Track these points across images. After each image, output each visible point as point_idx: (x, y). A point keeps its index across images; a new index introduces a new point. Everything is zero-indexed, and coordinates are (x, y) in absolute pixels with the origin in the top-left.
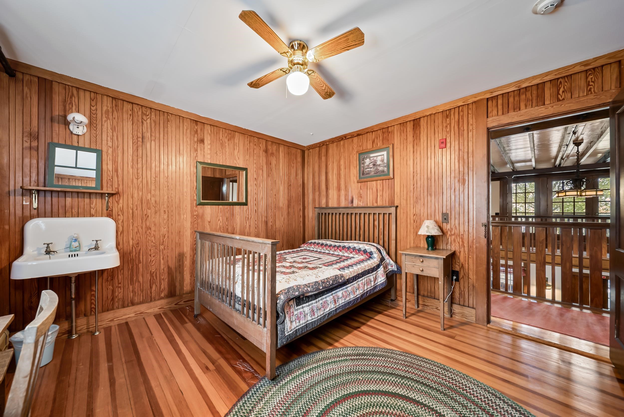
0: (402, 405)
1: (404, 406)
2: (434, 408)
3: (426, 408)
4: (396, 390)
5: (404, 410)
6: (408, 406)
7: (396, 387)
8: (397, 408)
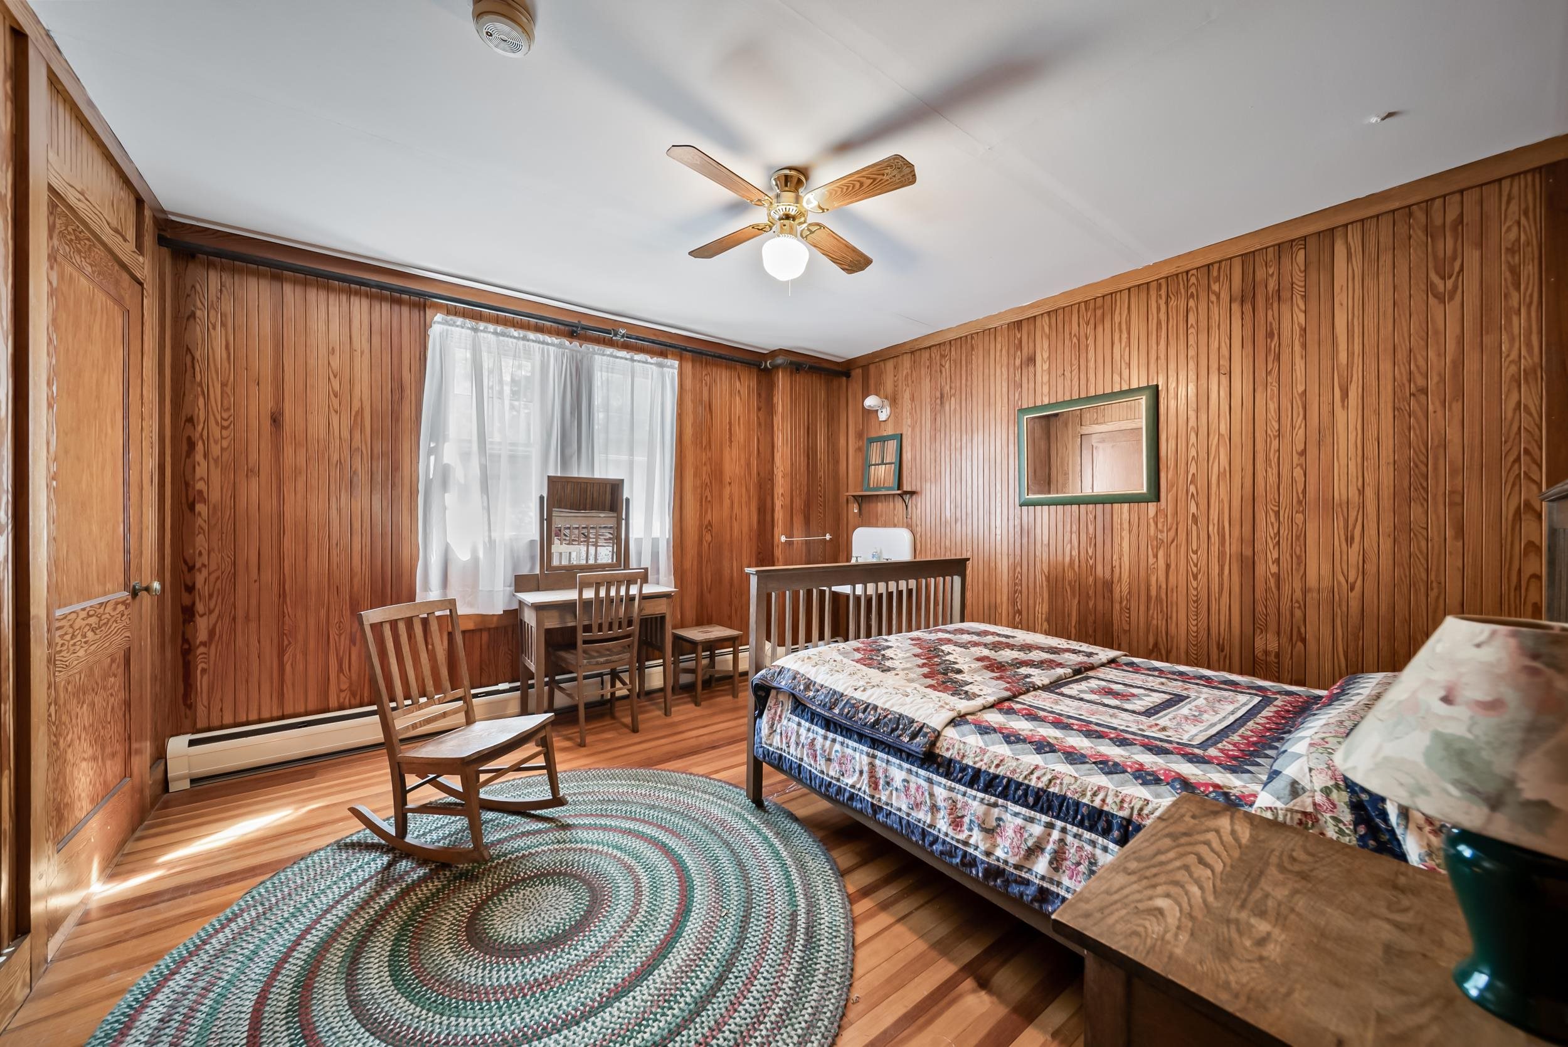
0: (627, 961)
1: (622, 962)
2: (588, 1022)
3: (596, 1004)
4: (669, 968)
5: (614, 959)
6: (620, 971)
7: (674, 972)
8: (625, 949)
